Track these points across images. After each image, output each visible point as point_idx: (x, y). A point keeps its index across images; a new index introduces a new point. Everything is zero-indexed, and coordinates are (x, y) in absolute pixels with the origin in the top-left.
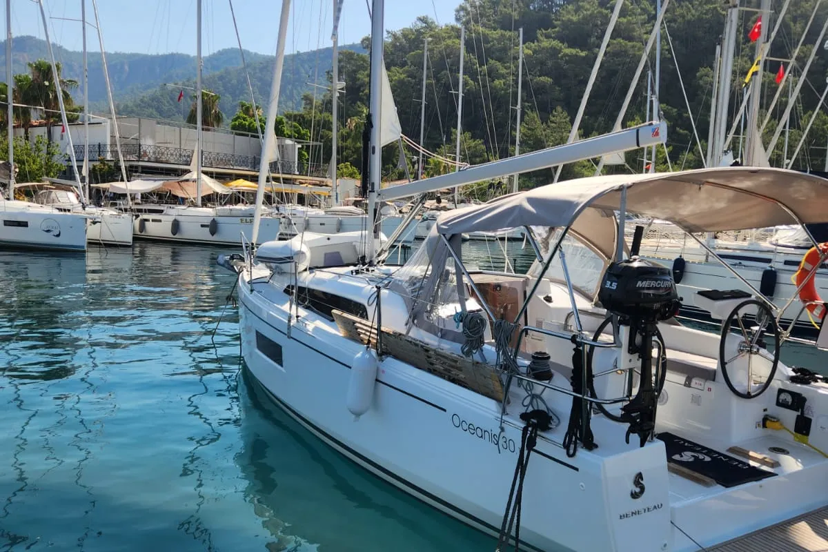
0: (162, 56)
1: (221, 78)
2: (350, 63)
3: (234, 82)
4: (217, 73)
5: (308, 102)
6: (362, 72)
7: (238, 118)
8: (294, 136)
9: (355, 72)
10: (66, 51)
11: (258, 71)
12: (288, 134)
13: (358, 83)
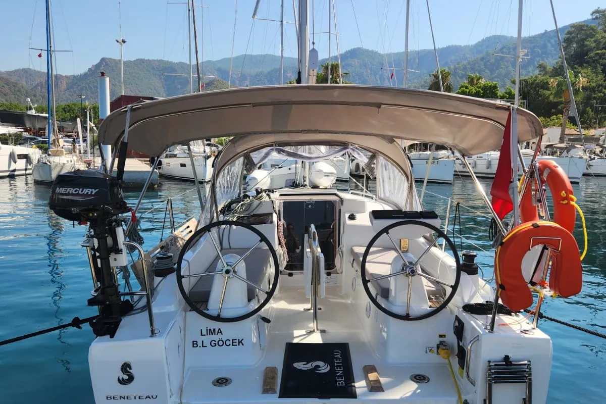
0: (442, 48)
1: (482, 59)
2: (579, 34)
3: (493, 61)
4: (481, 56)
5: (542, 69)
6: (590, 39)
7: (462, 87)
8: (506, 97)
9: (583, 40)
10: (379, 54)
11: (511, 50)
12: (500, 96)
13: (585, 48)
